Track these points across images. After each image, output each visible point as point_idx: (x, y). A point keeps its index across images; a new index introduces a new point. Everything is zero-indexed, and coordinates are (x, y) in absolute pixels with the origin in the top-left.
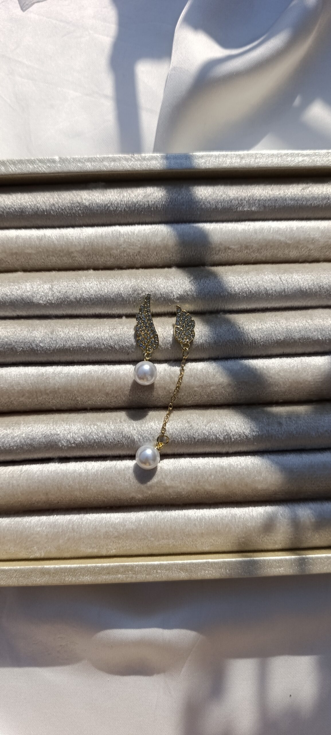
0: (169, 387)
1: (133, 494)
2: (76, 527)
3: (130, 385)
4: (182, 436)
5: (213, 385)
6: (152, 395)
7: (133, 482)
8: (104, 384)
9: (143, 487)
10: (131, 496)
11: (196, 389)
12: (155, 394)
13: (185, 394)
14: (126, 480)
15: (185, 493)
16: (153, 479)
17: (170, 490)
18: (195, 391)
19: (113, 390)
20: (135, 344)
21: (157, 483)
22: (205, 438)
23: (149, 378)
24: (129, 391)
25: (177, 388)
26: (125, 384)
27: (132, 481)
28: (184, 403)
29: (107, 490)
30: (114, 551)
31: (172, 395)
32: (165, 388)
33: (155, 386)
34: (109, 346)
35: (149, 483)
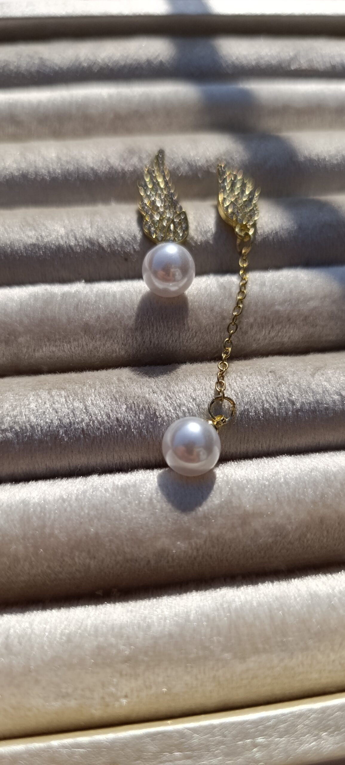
0: (220, 307)
1: (164, 542)
2: (16, 641)
3: (136, 306)
4: (264, 398)
5: (311, 299)
6: (184, 324)
7: (162, 510)
8: (78, 305)
9: (186, 519)
10: (159, 545)
11: (277, 307)
12: (191, 323)
13: (255, 320)
14: (141, 505)
15: (294, 527)
16: (209, 499)
17: (257, 524)
18: (277, 312)
19: (99, 317)
20: (139, 235)
21: (221, 506)
22: (317, 402)
23: (178, 274)
24: (134, 318)
25: (238, 304)
26: (124, 304)
27: (159, 507)
28: (255, 346)
29: (97, 534)
30: (124, 701)
31: (228, 321)
32: (212, 310)
33: (190, 304)
34: (87, 240)
35: (201, 509)
